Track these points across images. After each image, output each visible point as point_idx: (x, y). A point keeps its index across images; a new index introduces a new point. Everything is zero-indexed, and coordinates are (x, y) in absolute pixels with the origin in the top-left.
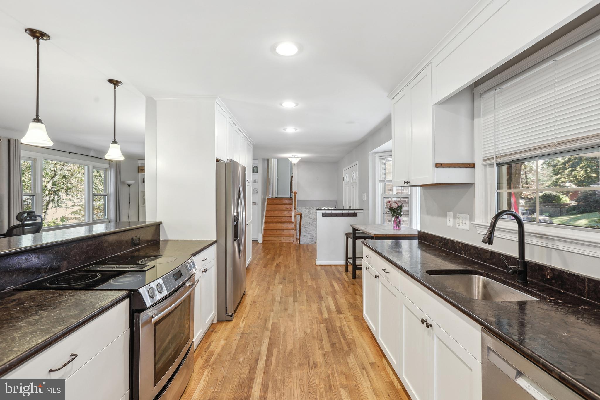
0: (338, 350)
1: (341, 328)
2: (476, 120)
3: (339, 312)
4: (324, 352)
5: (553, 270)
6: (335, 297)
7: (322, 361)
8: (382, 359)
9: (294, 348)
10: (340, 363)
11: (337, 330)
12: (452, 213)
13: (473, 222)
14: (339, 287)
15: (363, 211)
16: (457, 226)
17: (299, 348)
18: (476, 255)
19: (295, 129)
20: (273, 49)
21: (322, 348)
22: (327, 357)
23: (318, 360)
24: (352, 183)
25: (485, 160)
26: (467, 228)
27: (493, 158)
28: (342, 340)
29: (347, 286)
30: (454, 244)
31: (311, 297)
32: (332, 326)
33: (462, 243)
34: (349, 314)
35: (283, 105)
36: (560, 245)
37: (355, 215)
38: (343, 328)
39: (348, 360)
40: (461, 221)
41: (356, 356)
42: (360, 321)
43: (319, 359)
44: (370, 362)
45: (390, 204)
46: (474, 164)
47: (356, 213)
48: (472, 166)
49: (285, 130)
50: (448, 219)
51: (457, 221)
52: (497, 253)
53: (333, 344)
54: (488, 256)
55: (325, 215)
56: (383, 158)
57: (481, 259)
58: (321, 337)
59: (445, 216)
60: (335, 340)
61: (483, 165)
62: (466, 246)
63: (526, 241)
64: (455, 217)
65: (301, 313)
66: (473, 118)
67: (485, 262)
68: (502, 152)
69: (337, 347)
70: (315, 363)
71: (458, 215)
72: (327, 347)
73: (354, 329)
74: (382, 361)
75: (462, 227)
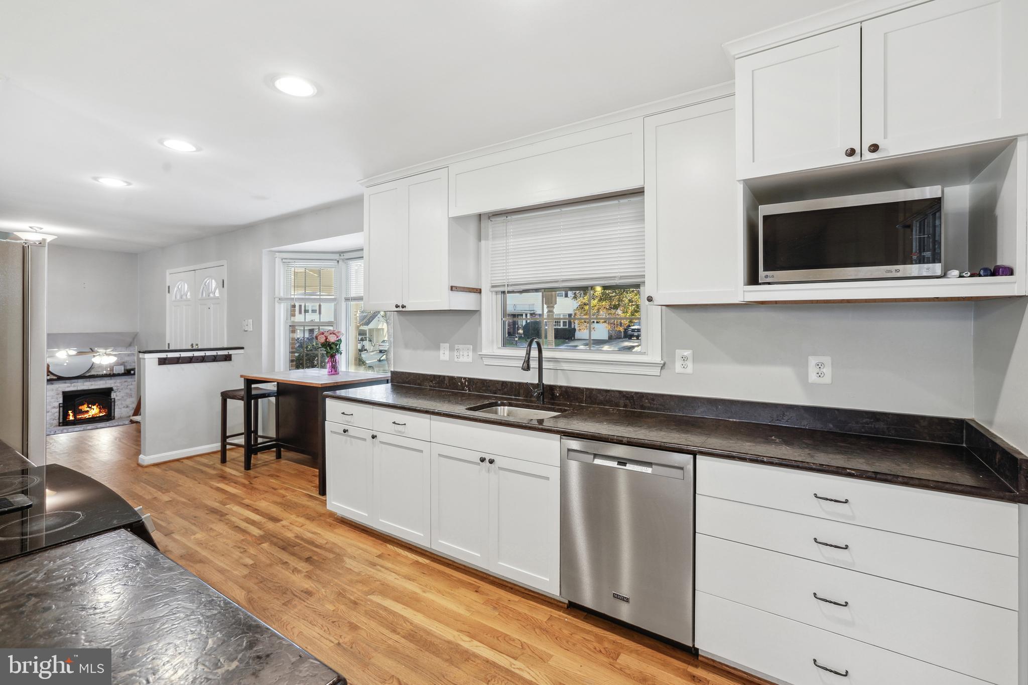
0: (323, 563)
1: (297, 537)
2: (483, 242)
3: (275, 520)
4: (306, 574)
5: (561, 387)
6: (244, 504)
7: (314, 584)
8: (386, 546)
9: (249, 591)
10: (340, 574)
11: (296, 541)
12: (448, 345)
13: (480, 353)
14: (235, 488)
15: (242, 350)
16: (456, 360)
17: (257, 588)
18: (484, 388)
19: (126, 182)
20: (271, 79)
21: (295, 570)
22: (315, 577)
23: (306, 586)
24: (200, 300)
25: (493, 287)
26: (470, 360)
27: (505, 285)
28: (315, 549)
29: (249, 483)
30: (454, 381)
31: (195, 517)
32: (282, 540)
33: (465, 378)
34: (292, 516)
35: (166, 143)
36: (565, 366)
37: (228, 358)
38: (303, 536)
39: (348, 566)
40: (461, 353)
41: (353, 558)
42: (318, 519)
43: (308, 585)
44: (376, 555)
45: (325, 336)
46: (481, 289)
47: (231, 355)
48: (479, 291)
49: (98, 181)
50: (442, 352)
51: (456, 353)
52: (509, 382)
53: (308, 560)
54: (499, 387)
55: (162, 362)
56: (289, 262)
57: (491, 392)
58: (280, 559)
59: (438, 348)
60: (307, 554)
61: (492, 292)
62: (471, 381)
63: (544, 367)
64: (452, 349)
65: (204, 545)
66: (480, 239)
67: (495, 393)
68: (512, 281)
69: (318, 561)
70: (305, 591)
71: (456, 347)
72: (303, 566)
73: (319, 530)
74: (388, 548)
75: (461, 359)
